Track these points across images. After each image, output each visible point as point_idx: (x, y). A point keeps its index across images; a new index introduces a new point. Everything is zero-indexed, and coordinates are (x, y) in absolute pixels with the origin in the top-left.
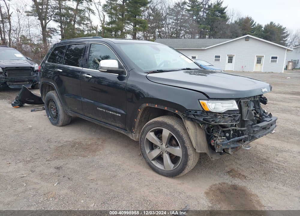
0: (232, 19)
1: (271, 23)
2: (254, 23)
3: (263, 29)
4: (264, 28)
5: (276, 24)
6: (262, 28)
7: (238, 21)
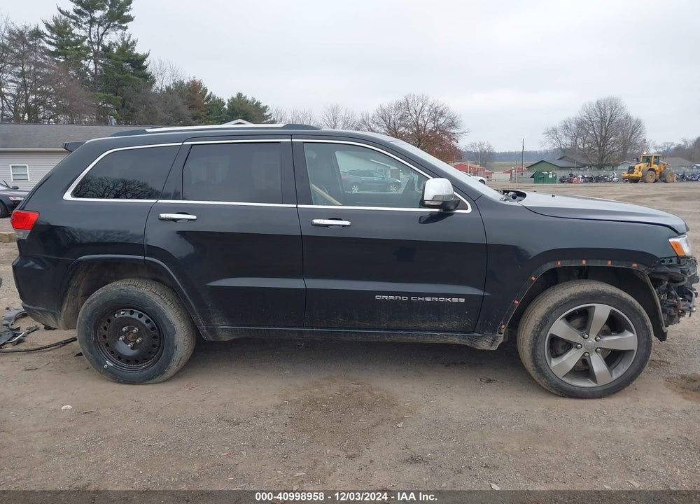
0: (163, 82)
1: (239, 95)
2: (208, 94)
3: (226, 107)
4: (228, 106)
5: (249, 98)
6: (225, 104)
7: (172, 87)
